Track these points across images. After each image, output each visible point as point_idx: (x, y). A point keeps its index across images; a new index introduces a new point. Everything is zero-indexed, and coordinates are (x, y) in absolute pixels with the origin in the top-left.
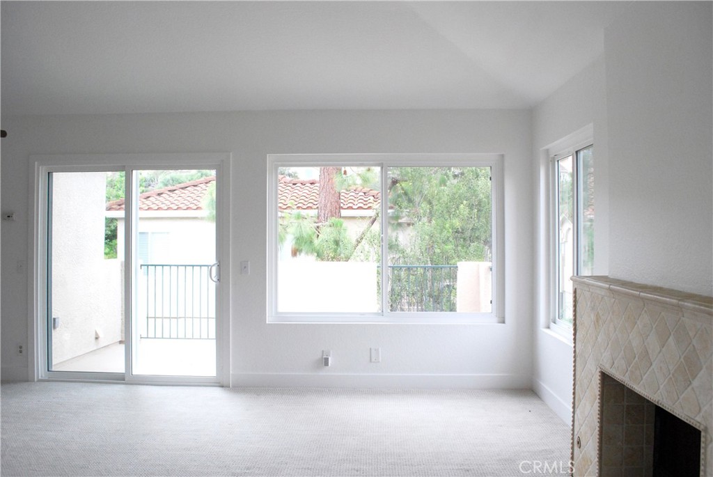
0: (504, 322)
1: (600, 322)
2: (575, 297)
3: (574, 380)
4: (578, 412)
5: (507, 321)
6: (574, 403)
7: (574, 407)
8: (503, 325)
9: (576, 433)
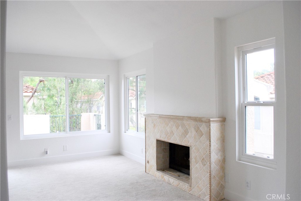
0: (110, 132)
1: (155, 126)
2: (145, 120)
3: (146, 144)
4: (147, 153)
5: (111, 132)
6: (146, 151)
7: (146, 152)
8: (109, 133)
9: (147, 159)
